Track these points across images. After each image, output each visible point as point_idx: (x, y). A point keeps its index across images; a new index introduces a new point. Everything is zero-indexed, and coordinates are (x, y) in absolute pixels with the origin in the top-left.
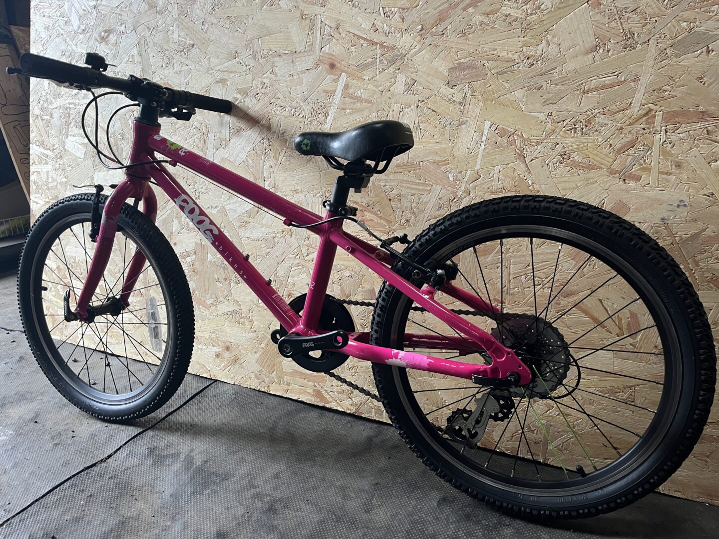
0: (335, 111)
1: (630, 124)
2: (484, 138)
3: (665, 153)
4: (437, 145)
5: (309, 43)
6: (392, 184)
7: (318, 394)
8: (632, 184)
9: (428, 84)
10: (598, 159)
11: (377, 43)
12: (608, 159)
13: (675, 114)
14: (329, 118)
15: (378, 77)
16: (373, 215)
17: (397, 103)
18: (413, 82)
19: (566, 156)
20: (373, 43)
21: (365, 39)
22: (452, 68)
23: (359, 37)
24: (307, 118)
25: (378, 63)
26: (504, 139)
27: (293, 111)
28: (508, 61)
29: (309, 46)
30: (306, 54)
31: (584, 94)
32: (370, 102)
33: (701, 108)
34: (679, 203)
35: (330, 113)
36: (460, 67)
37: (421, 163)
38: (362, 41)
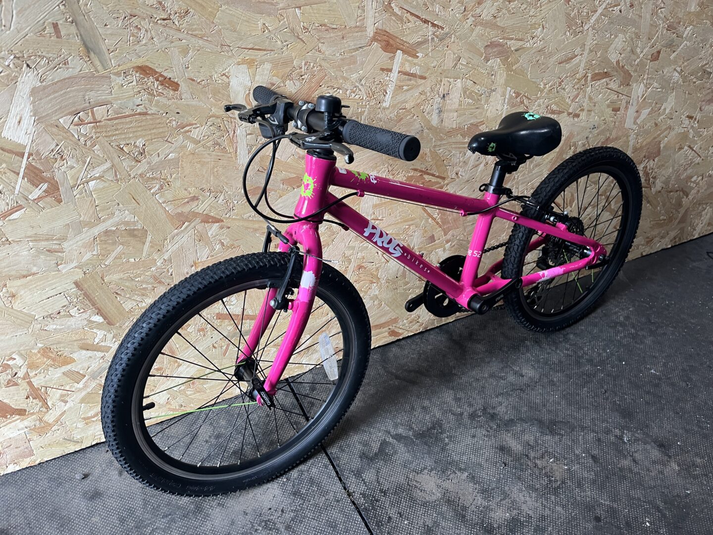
0: (393, 88)
1: (578, 82)
2: (506, 100)
3: (590, 98)
4: (477, 110)
5: (360, 18)
6: (446, 147)
7: (393, 333)
8: (576, 119)
9: (470, 60)
10: (563, 107)
11: (429, 22)
12: (567, 106)
13: (596, 74)
14: (387, 96)
15: (430, 54)
16: (431, 177)
17: (447, 78)
18: (458, 59)
19: (549, 108)
20: (426, 22)
21: (418, 17)
22: (486, 46)
23: (412, 14)
24: (364, 98)
25: (430, 41)
26: (518, 99)
27: (348, 92)
28: (521, 40)
29: (360, 21)
30: (357, 30)
31: (559, 64)
32: (424, 78)
33: (605, 70)
34: (593, 127)
35: (388, 92)
36: (492, 45)
37: (466, 126)
38: (416, 19)
